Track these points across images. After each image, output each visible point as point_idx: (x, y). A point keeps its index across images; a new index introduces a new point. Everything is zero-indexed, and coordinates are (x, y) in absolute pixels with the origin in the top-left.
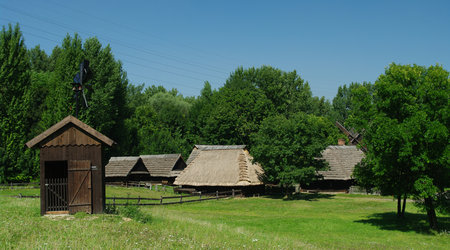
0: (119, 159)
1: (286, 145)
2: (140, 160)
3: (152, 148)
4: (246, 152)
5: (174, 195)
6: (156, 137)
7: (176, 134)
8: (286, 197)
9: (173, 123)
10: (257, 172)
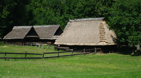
0: (19, 27)
1: (134, 16)
2: (33, 29)
3: (42, 22)
4: (104, 22)
5: (54, 51)
6: (44, 15)
7: (57, 13)
8: (133, 54)
9: (55, 7)
10: (112, 36)
